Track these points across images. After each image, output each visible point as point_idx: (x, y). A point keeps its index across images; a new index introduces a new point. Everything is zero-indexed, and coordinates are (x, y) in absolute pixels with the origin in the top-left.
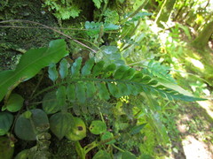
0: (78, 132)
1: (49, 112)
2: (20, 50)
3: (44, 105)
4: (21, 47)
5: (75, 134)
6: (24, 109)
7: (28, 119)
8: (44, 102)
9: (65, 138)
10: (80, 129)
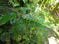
0: (19, 39)
1: (11, 33)
2: (2, 15)
3: (9, 31)
4: (2, 14)
5: (18, 39)
6: (3, 32)
7: (4, 35)
8: (9, 30)
9: (15, 40)
10: (20, 37)
